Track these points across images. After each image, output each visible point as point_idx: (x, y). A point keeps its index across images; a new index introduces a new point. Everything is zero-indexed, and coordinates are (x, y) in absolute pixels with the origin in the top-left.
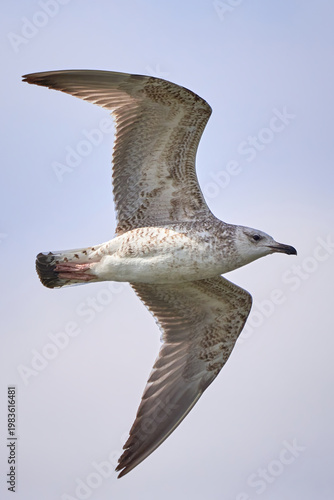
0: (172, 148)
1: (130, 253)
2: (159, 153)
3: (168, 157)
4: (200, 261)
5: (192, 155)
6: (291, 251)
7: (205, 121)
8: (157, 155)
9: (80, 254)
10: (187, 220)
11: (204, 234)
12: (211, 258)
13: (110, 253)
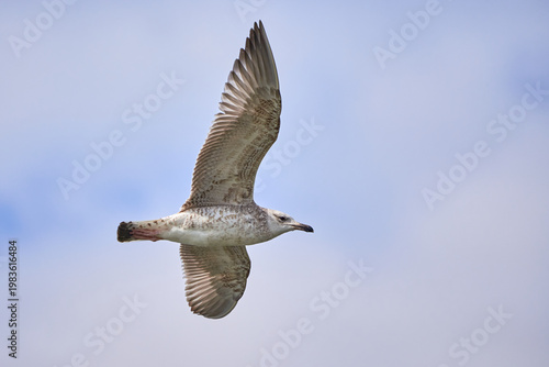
0: (243, 158)
1: (193, 226)
2: (233, 160)
3: (239, 164)
4: (243, 236)
5: (256, 165)
6: (309, 229)
7: (271, 145)
8: (232, 160)
9: (152, 223)
10: (236, 204)
11: (248, 217)
12: (252, 235)
13: (176, 225)
